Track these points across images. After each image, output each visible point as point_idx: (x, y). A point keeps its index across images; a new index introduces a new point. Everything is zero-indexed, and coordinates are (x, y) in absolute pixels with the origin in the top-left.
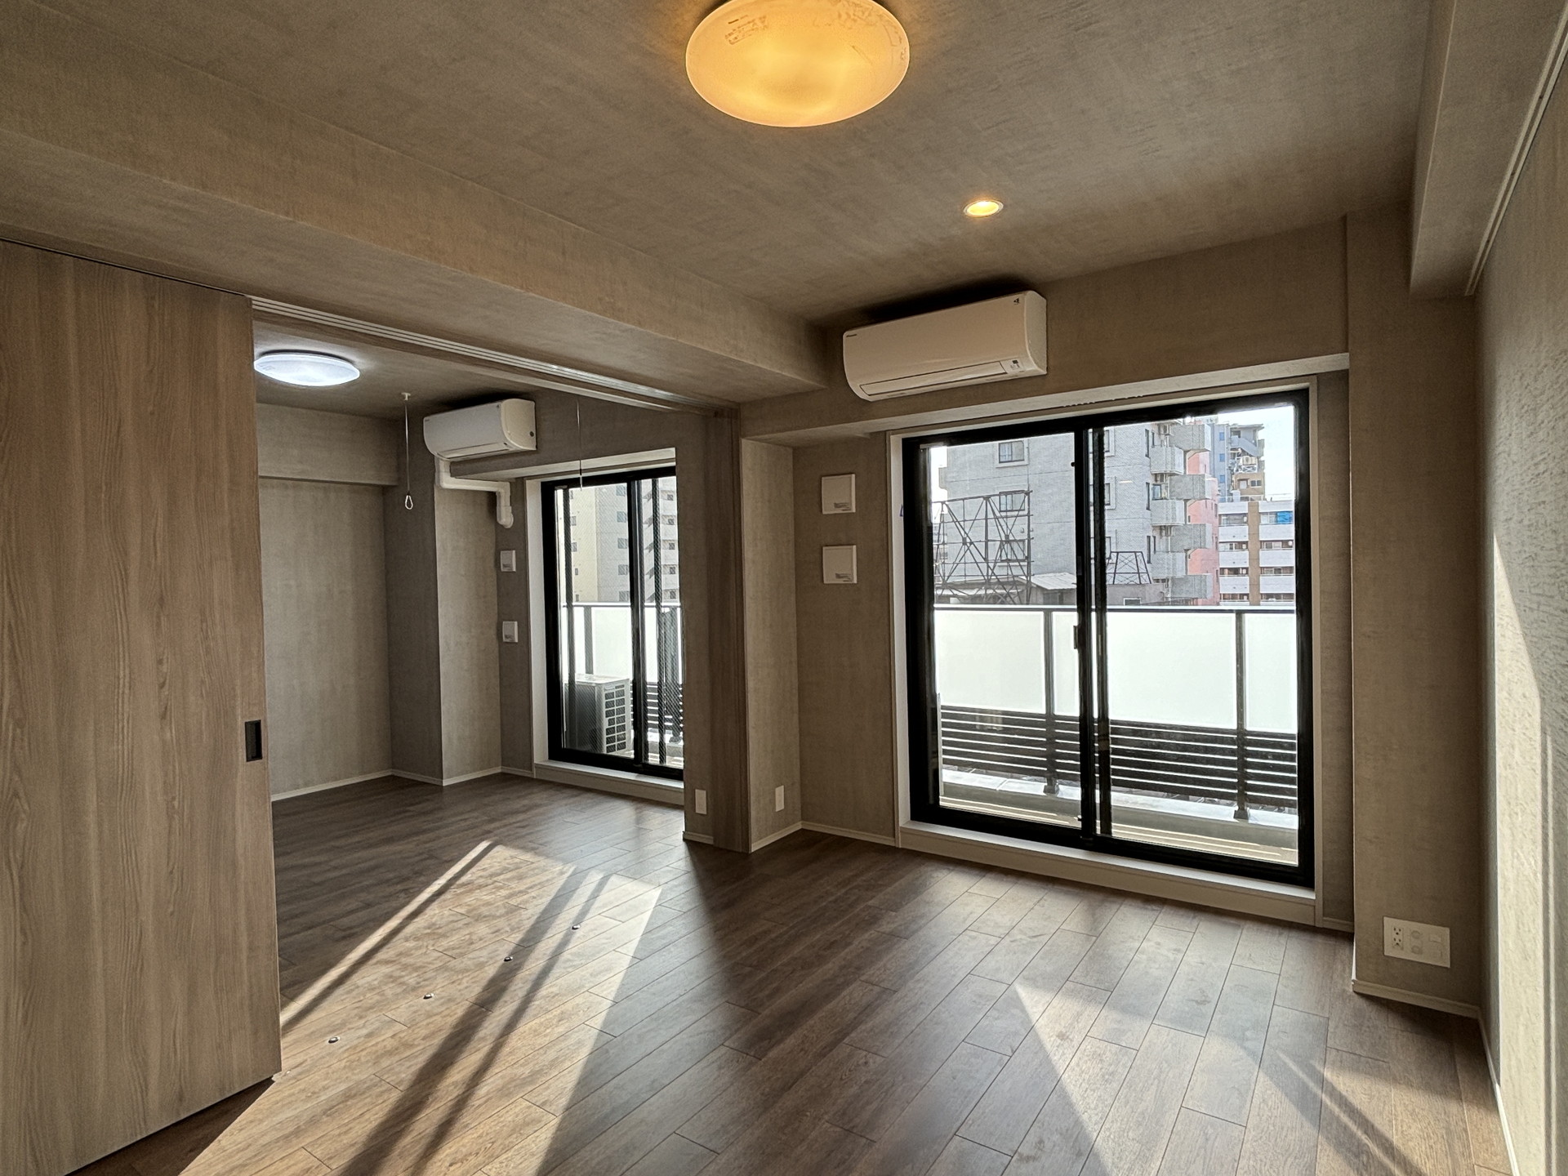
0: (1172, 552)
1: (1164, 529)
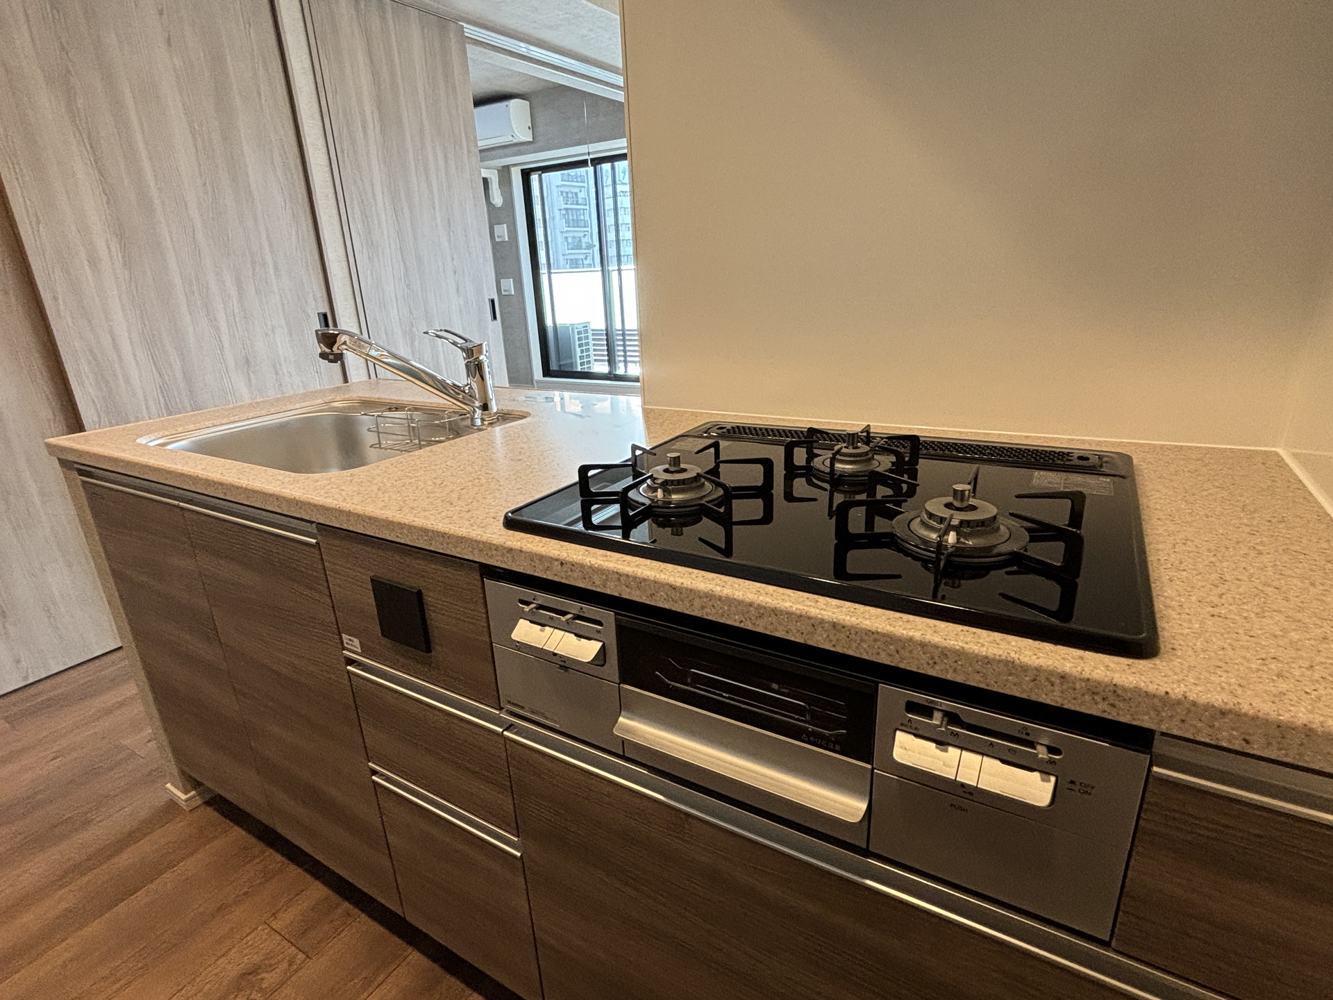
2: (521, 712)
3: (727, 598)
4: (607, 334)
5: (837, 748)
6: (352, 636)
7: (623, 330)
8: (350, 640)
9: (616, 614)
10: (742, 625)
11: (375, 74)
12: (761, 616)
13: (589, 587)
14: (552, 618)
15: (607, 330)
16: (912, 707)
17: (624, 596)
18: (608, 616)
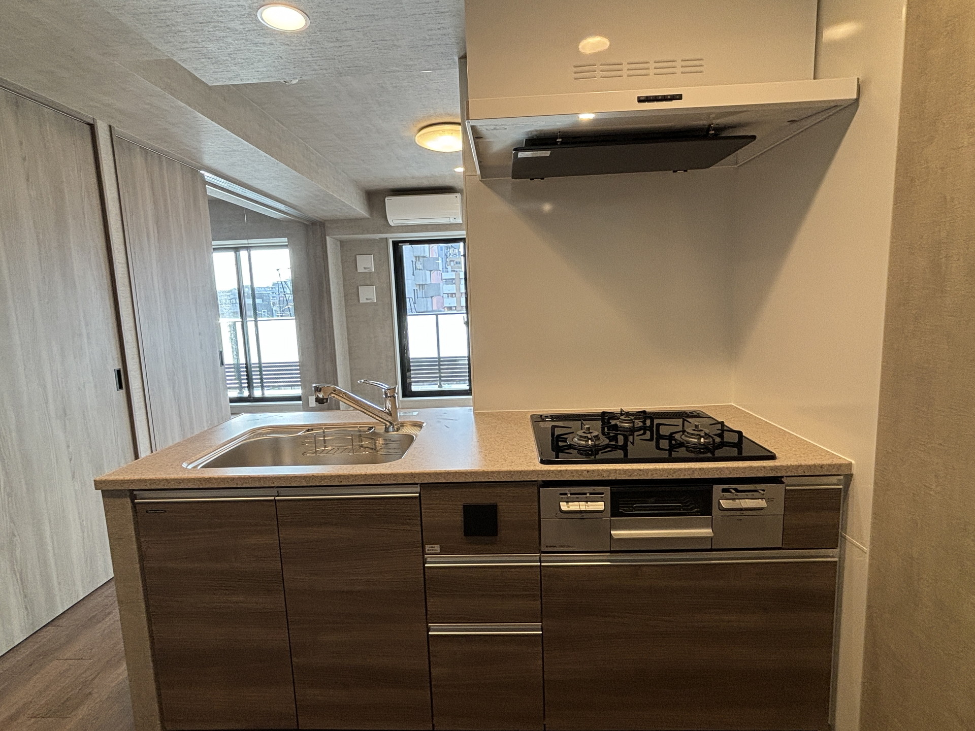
0: (426, 298)
1: (422, 286)
2: (555, 549)
3: (662, 469)
4: (247, 367)
5: (699, 514)
6: (433, 544)
7: (260, 363)
8: (432, 547)
9: (611, 487)
10: (668, 478)
11: (155, 203)
12: (675, 472)
13: (601, 479)
14: (577, 498)
15: (246, 364)
16: (724, 490)
17: (618, 478)
18: (607, 490)
